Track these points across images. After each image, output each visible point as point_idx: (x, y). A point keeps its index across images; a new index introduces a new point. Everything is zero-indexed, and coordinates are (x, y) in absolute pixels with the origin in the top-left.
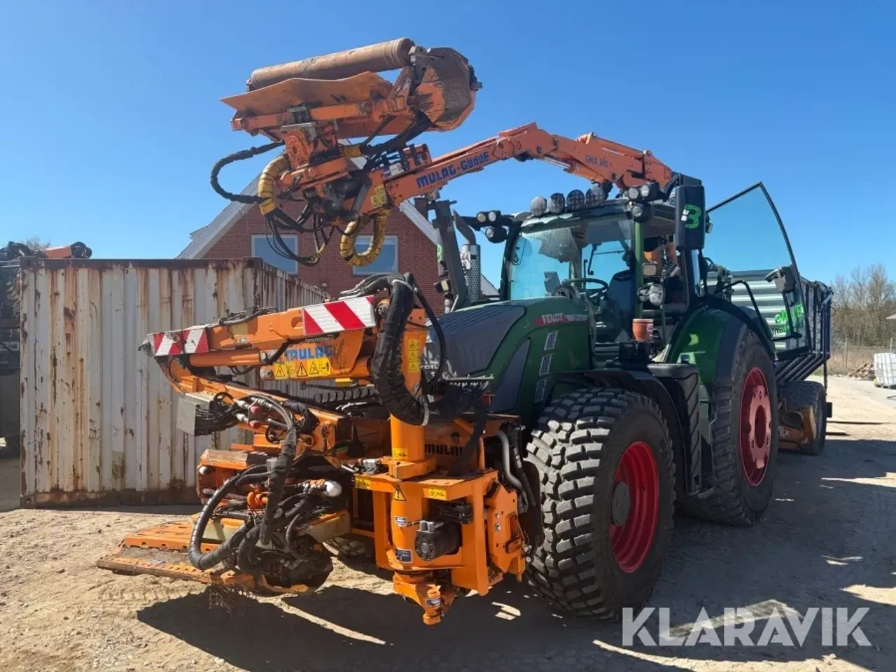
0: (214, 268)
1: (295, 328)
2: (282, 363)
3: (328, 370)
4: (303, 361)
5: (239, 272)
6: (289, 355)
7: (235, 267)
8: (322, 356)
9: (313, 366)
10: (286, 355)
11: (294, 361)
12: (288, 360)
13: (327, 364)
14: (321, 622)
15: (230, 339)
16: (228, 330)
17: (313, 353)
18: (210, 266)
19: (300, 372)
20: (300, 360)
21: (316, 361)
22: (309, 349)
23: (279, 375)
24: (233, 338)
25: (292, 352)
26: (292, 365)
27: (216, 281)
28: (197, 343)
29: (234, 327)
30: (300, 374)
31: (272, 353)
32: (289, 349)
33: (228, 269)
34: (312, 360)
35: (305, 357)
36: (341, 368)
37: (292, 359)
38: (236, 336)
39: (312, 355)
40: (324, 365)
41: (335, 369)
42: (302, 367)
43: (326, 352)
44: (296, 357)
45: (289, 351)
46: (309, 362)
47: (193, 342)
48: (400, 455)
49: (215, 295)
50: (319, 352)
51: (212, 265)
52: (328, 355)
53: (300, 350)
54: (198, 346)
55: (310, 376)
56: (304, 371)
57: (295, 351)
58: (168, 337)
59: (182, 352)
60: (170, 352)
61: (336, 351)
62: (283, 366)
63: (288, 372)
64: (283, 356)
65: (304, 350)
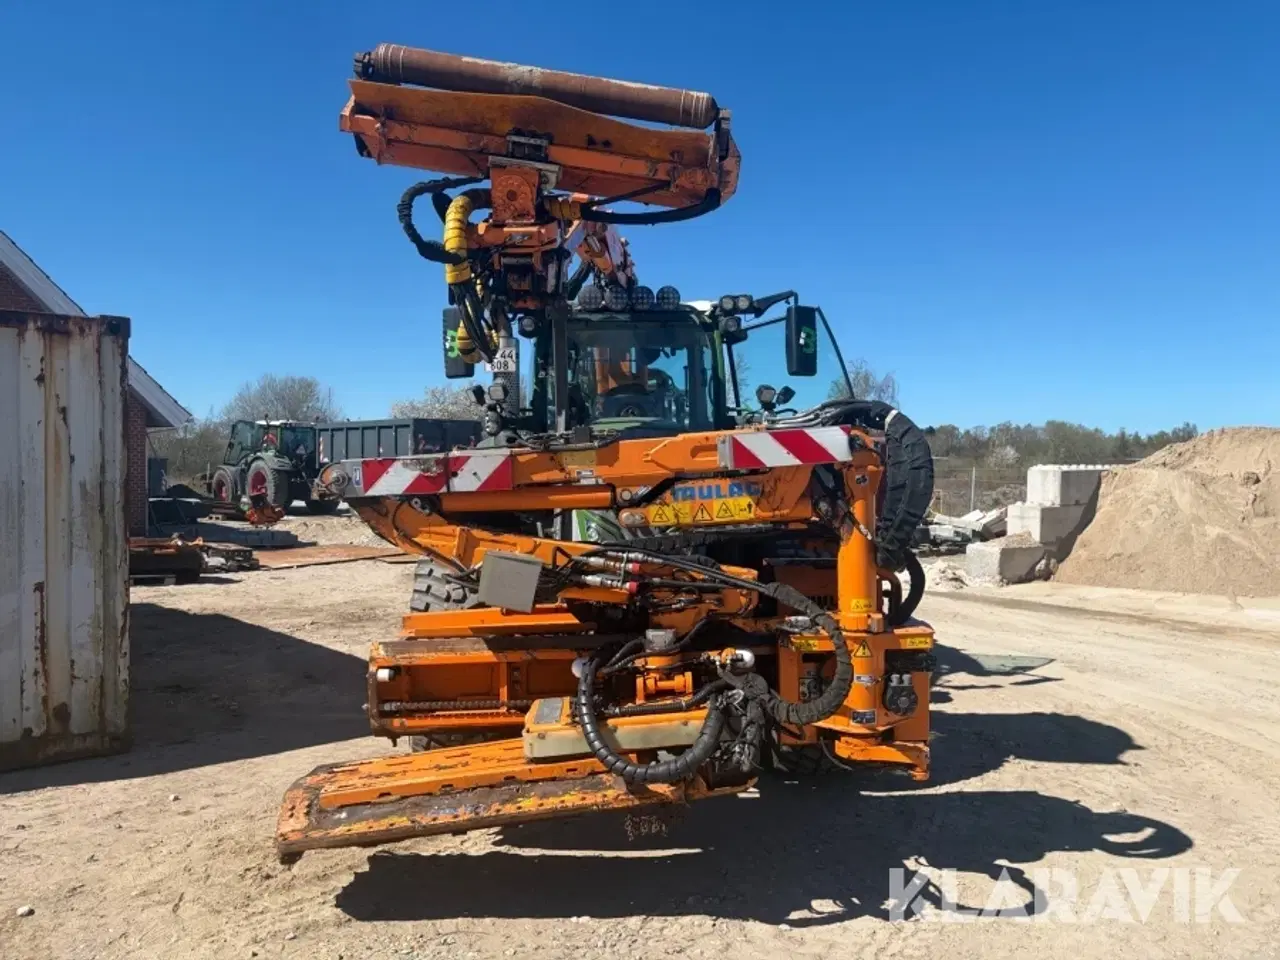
0: (38, 329)
1: (697, 459)
2: (665, 504)
3: (750, 512)
4: (705, 502)
5: (90, 341)
6: (680, 494)
7: (82, 331)
8: (740, 495)
9: (724, 507)
10: (674, 494)
11: (688, 503)
12: (676, 499)
13: (750, 506)
14: (597, 853)
15: (557, 471)
16: (552, 459)
17: (725, 492)
18: (31, 325)
19: (700, 514)
20: (699, 500)
21: (730, 502)
22: (718, 487)
23: (657, 519)
25: (685, 491)
26: (684, 506)
27: (41, 355)
28: (484, 479)
30: (699, 517)
31: (642, 491)
32: (679, 486)
33: (67, 334)
34: (721, 501)
35: (710, 496)
36: (774, 510)
37: (684, 499)
38: (570, 467)
39: (722, 493)
40: (744, 506)
41: (764, 510)
42: (703, 509)
43: (747, 490)
44: (692, 497)
45: (680, 489)
46: (717, 503)
47: (475, 474)
48: (865, 606)
49: (41, 379)
50: (736, 490)
51: (35, 322)
52: (750, 494)
53: (701, 488)
54: (487, 481)
55: (717, 520)
56: (706, 515)
57: (692, 489)
58: (405, 465)
59: (444, 490)
60: (408, 490)
61: (767, 489)
62: (665, 508)
63: (676, 516)
64: (668, 495)
65: (709, 487)
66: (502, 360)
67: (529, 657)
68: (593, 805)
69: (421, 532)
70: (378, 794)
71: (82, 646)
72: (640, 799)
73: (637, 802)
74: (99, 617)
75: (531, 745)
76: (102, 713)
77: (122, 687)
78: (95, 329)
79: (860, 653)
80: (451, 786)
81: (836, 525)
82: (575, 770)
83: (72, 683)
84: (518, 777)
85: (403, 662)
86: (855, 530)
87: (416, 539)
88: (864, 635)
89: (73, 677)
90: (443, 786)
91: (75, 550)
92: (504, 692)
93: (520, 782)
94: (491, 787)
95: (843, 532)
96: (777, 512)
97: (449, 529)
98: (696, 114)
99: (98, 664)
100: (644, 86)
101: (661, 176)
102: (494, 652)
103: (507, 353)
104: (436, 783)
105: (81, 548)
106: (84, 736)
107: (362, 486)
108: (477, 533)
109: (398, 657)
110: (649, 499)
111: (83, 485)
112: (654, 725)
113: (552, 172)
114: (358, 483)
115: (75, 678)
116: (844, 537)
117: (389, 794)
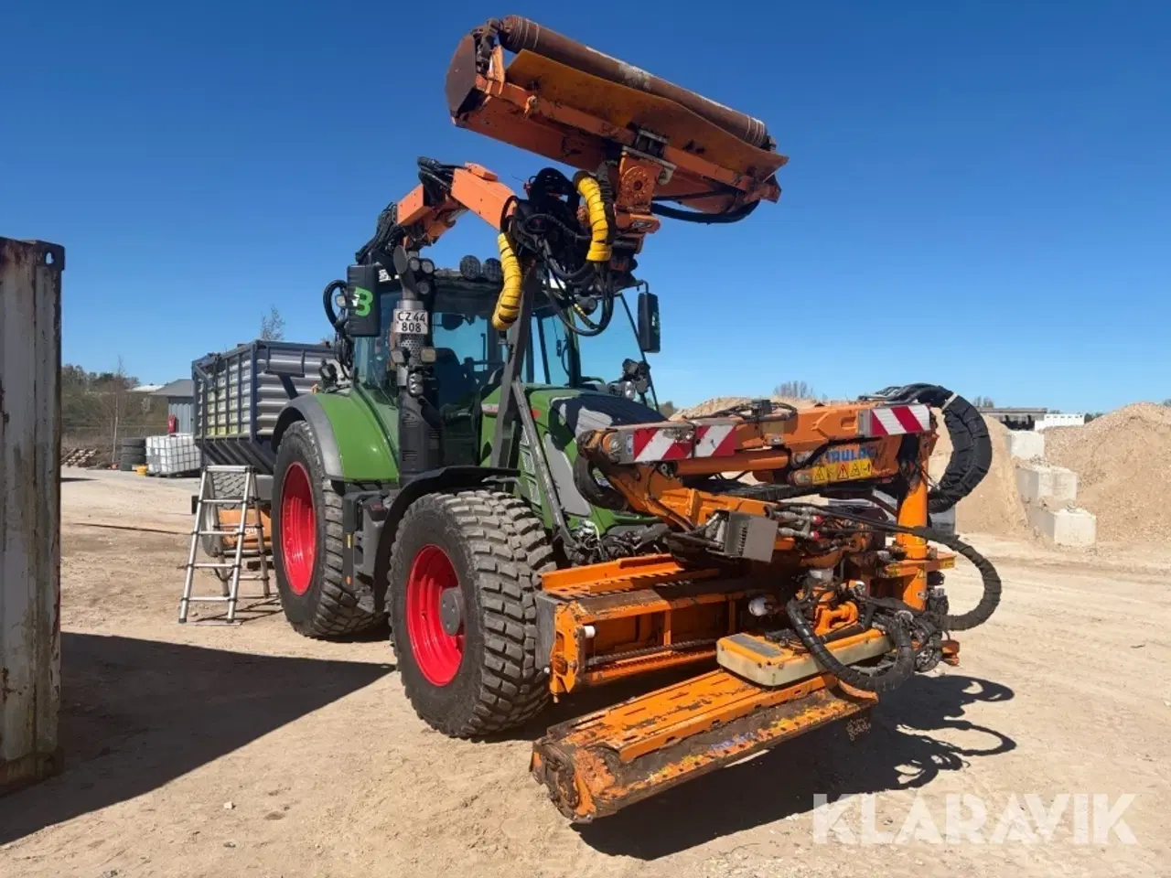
1: (842, 428)
2: (822, 466)
3: (869, 471)
9: (855, 467)
10: (827, 457)
11: (835, 464)
12: (829, 462)
13: (869, 466)
15: (759, 439)
16: (756, 428)
17: (856, 455)
19: (841, 474)
20: (842, 462)
21: (858, 462)
22: (853, 451)
23: (816, 478)
24: (762, 437)
26: (833, 467)
28: (717, 446)
29: (764, 424)
30: (841, 477)
31: (808, 454)
32: (831, 450)
34: (854, 462)
35: (847, 459)
36: (882, 469)
37: (834, 461)
38: (768, 435)
40: (866, 466)
41: (877, 469)
42: (843, 469)
43: (868, 453)
46: (851, 464)
47: (712, 441)
52: (870, 457)
53: (843, 452)
54: (719, 448)
55: (850, 478)
56: (845, 474)
58: (665, 434)
59: (690, 455)
60: (665, 456)
61: (880, 452)
62: (822, 469)
63: (828, 476)
64: (824, 458)
65: (848, 451)
66: (415, 322)
67: (692, 602)
68: (833, 716)
69: (663, 494)
70: (665, 740)
71: (15, 651)
72: (860, 706)
73: (858, 709)
74: (33, 612)
75: (774, 675)
76: (34, 732)
77: (54, 697)
78: (31, 258)
79: (921, 575)
80: (718, 721)
81: (908, 479)
82: (799, 691)
83: (5, 698)
84: (763, 705)
85: (602, 618)
86: (922, 484)
87: (661, 501)
88: (924, 561)
89: (7, 690)
90: (714, 722)
91: (9, 532)
92: (667, 636)
93: (766, 708)
94: (745, 716)
95: (912, 484)
96: (884, 471)
97: (683, 491)
98: (758, 136)
99: (31, 671)
100: (723, 106)
101: (741, 187)
102: (668, 600)
103: (419, 316)
104: (706, 721)
105: (15, 529)
106: (17, 762)
107: (632, 453)
108: (703, 495)
109: (598, 613)
110: (810, 462)
111: (17, 451)
112: (853, 645)
113: (670, 169)
114: (630, 450)
115: (9, 691)
116: (913, 488)
117: (673, 738)
